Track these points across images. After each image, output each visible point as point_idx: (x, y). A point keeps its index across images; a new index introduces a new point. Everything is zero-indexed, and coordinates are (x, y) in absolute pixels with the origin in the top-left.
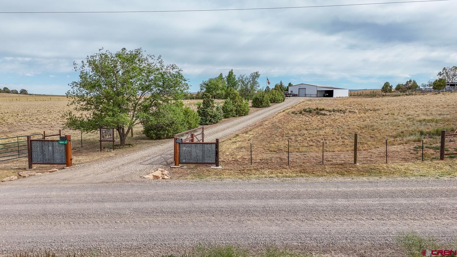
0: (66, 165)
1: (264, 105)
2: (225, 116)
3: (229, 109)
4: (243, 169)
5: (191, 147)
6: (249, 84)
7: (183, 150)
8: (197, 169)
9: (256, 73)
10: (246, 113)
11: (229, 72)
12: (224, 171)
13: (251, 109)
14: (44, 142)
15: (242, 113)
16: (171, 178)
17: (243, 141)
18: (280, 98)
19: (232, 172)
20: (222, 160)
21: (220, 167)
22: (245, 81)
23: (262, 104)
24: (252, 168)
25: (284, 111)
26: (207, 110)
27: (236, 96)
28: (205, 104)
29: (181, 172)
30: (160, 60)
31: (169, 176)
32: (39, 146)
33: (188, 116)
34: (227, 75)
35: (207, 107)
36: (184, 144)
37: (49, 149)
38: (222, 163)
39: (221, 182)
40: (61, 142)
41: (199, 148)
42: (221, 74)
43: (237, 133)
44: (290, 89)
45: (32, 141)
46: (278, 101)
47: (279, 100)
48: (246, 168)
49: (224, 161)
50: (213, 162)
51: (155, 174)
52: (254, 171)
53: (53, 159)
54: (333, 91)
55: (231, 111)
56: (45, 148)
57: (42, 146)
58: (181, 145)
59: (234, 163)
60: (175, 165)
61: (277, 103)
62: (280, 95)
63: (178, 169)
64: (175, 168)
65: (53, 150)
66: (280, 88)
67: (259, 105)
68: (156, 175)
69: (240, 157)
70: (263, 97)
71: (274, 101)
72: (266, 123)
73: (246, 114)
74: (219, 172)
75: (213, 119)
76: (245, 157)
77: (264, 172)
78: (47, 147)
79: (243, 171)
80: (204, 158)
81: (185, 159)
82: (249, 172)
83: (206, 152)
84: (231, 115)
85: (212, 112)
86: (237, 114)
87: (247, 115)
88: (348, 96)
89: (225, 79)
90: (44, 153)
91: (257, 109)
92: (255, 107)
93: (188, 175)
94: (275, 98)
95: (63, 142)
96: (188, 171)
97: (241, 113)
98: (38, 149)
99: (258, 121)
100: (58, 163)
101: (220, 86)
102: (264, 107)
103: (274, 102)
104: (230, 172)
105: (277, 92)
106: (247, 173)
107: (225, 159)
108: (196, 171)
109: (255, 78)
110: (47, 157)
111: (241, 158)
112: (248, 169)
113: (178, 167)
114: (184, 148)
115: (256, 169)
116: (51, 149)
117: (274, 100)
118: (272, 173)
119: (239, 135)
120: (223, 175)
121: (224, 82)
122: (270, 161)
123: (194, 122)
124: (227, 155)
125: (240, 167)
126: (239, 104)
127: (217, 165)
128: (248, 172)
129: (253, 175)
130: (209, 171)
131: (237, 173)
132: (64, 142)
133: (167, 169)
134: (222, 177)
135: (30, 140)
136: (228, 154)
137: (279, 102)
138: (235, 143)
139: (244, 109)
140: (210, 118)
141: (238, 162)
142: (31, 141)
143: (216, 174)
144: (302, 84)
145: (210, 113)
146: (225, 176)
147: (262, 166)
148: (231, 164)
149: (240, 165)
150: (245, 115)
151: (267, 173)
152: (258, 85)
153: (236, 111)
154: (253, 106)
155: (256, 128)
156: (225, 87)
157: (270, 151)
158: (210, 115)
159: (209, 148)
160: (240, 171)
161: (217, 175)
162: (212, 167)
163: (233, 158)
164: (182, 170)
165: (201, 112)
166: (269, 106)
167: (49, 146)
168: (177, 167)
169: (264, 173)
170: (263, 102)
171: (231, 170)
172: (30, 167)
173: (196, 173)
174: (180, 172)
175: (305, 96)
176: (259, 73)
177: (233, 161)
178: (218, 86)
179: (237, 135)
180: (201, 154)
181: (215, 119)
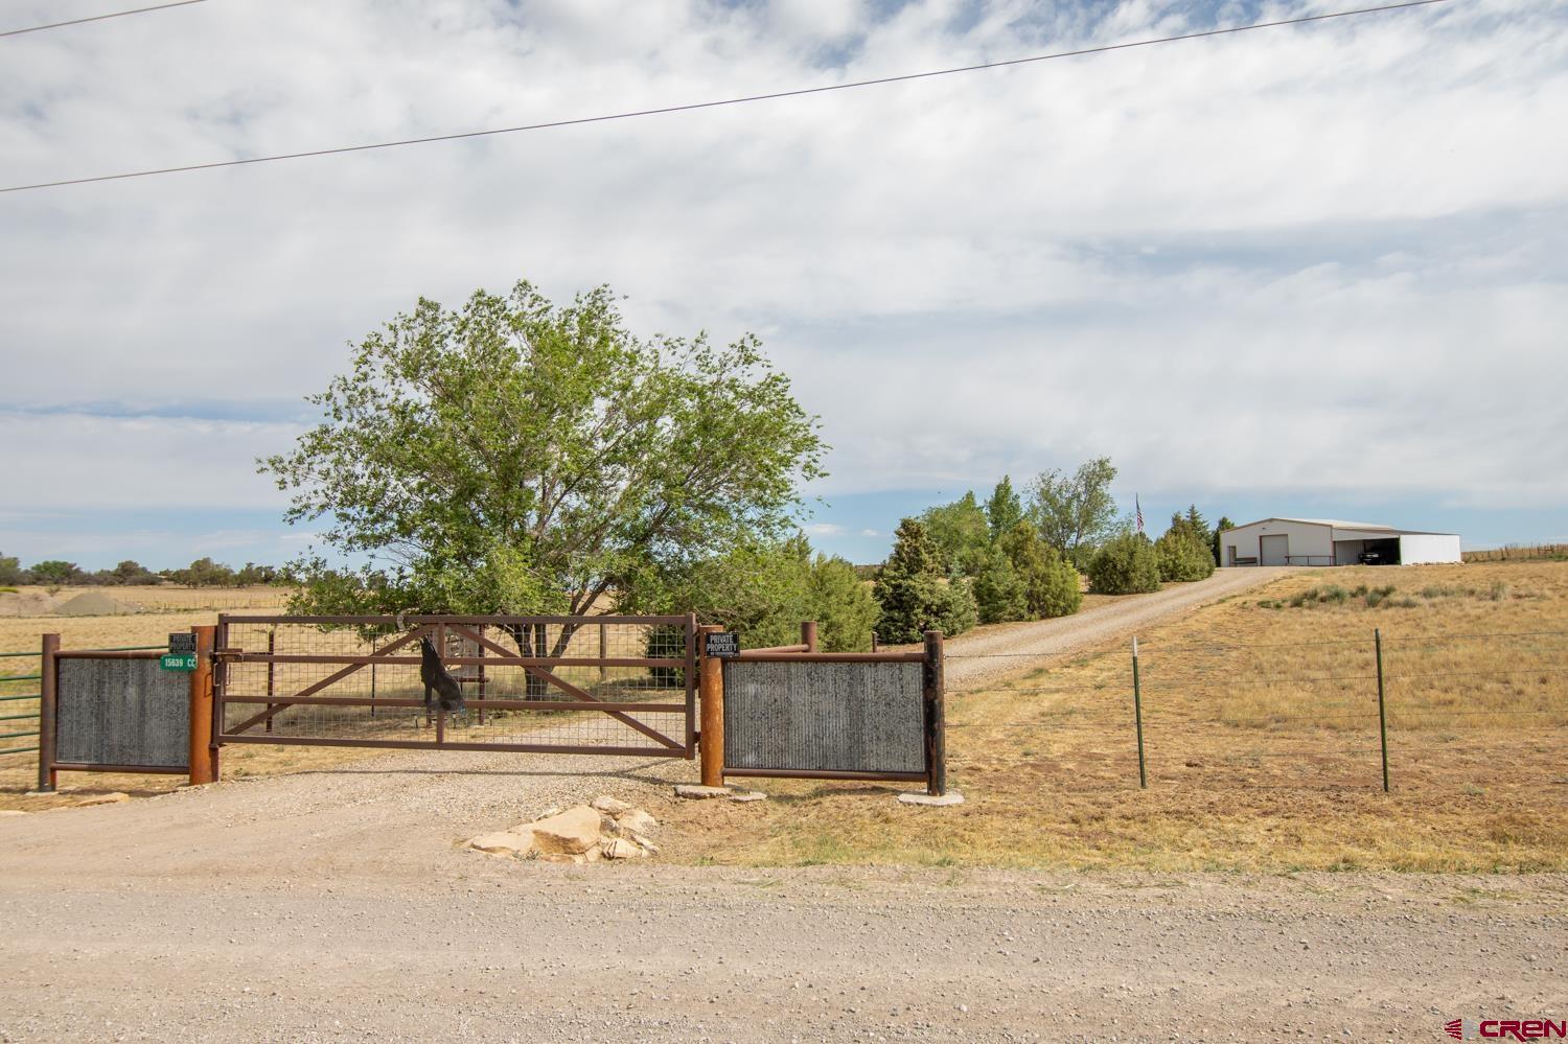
0: (188, 777)
1: (1136, 583)
2: (987, 616)
3: (1000, 589)
4: (1093, 810)
5: (790, 679)
6: (1075, 503)
7: (744, 695)
8: (818, 808)
9: (1101, 463)
10: (1070, 607)
11: (998, 487)
12: (976, 818)
13: (1087, 597)
14: (107, 662)
15: (1055, 606)
16: (654, 853)
17: (1069, 691)
18: (1197, 564)
19: (1026, 825)
20: (969, 762)
21: (951, 798)
22: (1058, 496)
23: (1127, 580)
24: (1152, 808)
25: (1222, 601)
26: (913, 584)
27: (1027, 540)
28: (903, 560)
29: (729, 822)
30: (701, 348)
31: (646, 842)
32: (87, 685)
33: (828, 595)
34: (990, 495)
35: (909, 573)
36: (749, 666)
37: (125, 697)
38: (967, 778)
39: (946, 890)
40: (171, 663)
41: (831, 688)
42: (970, 496)
43: (1039, 663)
44: (1226, 540)
45: (62, 661)
46: (1187, 574)
47: (1194, 571)
48: (1109, 806)
49: (979, 770)
50: (910, 767)
51: (557, 825)
52: (1168, 828)
53: (141, 748)
54: (1397, 540)
55: (1010, 594)
56: (110, 693)
57: (100, 683)
58: (734, 669)
59: (1033, 776)
60: (704, 782)
61: (1183, 580)
62: (1194, 551)
63: (713, 802)
64: (698, 797)
65: (142, 703)
66: (1188, 527)
67: (1116, 586)
68: (561, 835)
69: (1069, 750)
70: (1132, 555)
71: (1174, 574)
72: (1162, 633)
73: (1070, 610)
74: (948, 828)
75: (936, 621)
76: (1095, 751)
77: (1237, 832)
78: (119, 686)
79: (1096, 826)
80: (860, 741)
81: (757, 749)
82: (1134, 829)
83: (869, 709)
84: (1010, 614)
85: (931, 592)
86: (1031, 610)
87: (1074, 612)
88: (1459, 560)
89: (984, 511)
90: (107, 716)
91: (1110, 597)
92: (1102, 592)
93: (764, 838)
94: (1174, 562)
95: (180, 663)
96: (769, 820)
97: (1046, 605)
98: (84, 697)
99: (1122, 629)
100: (160, 764)
101: (968, 531)
102: (1137, 593)
103: (1172, 577)
104: (1017, 826)
105: (1183, 541)
106: (1122, 837)
107: (987, 760)
108: (812, 815)
109: (1097, 483)
110: (115, 737)
111: (1073, 754)
112: (1128, 813)
113: (715, 790)
114: (751, 689)
115: (1178, 814)
116: (134, 694)
117: (1172, 571)
118: (1299, 840)
119: (1051, 671)
120: (968, 847)
121: (979, 521)
122: (1253, 771)
123: (851, 620)
124: (995, 743)
125: (1074, 801)
126: (1041, 569)
127: (936, 787)
128: (1129, 832)
129: (1167, 850)
130: (887, 821)
131: (1060, 833)
132: (185, 663)
133: (653, 802)
134: (964, 855)
135: (51, 654)
136: (1000, 736)
137: (1194, 576)
138: (1033, 699)
139: (1063, 590)
140: (924, 617)
141: (1060, 775)
142: (58, 658)
143: (927, 836)
144: (1271, 520)
145: (922, 597)
146: (984, 854)
147: (1215, 797)
148: (1017, 781)
149: (1070, 789)
150: (1065, 613)
151: (1264, 841)
152: (1109, 507)
153: (1030, 596)
154: (1092, 591)
155: (1119, 648)
156: (986, 534)
157: (1227, 724)
158: (922, 601)
159: (888, 688)
160: (1074, 821)
161: (929, 845)
162: (903, 797)
163: (1026, 754)
164: (735, 813)
165: (889, 590)
166: (1154, 589)
167: (126, 683)
168: (712, 796)
169: (1243, 838)
170: (1133, 574)
171: (1019, 816)
172: (47, 781)
173: (812, 829)
174: (721, 819)
175: (1288, 563)
176: (1110, 465)
177: (1028, 769)
178: (958, 534)
179: (1040, 671)
180: (843, 721)
181: (943, 618)
